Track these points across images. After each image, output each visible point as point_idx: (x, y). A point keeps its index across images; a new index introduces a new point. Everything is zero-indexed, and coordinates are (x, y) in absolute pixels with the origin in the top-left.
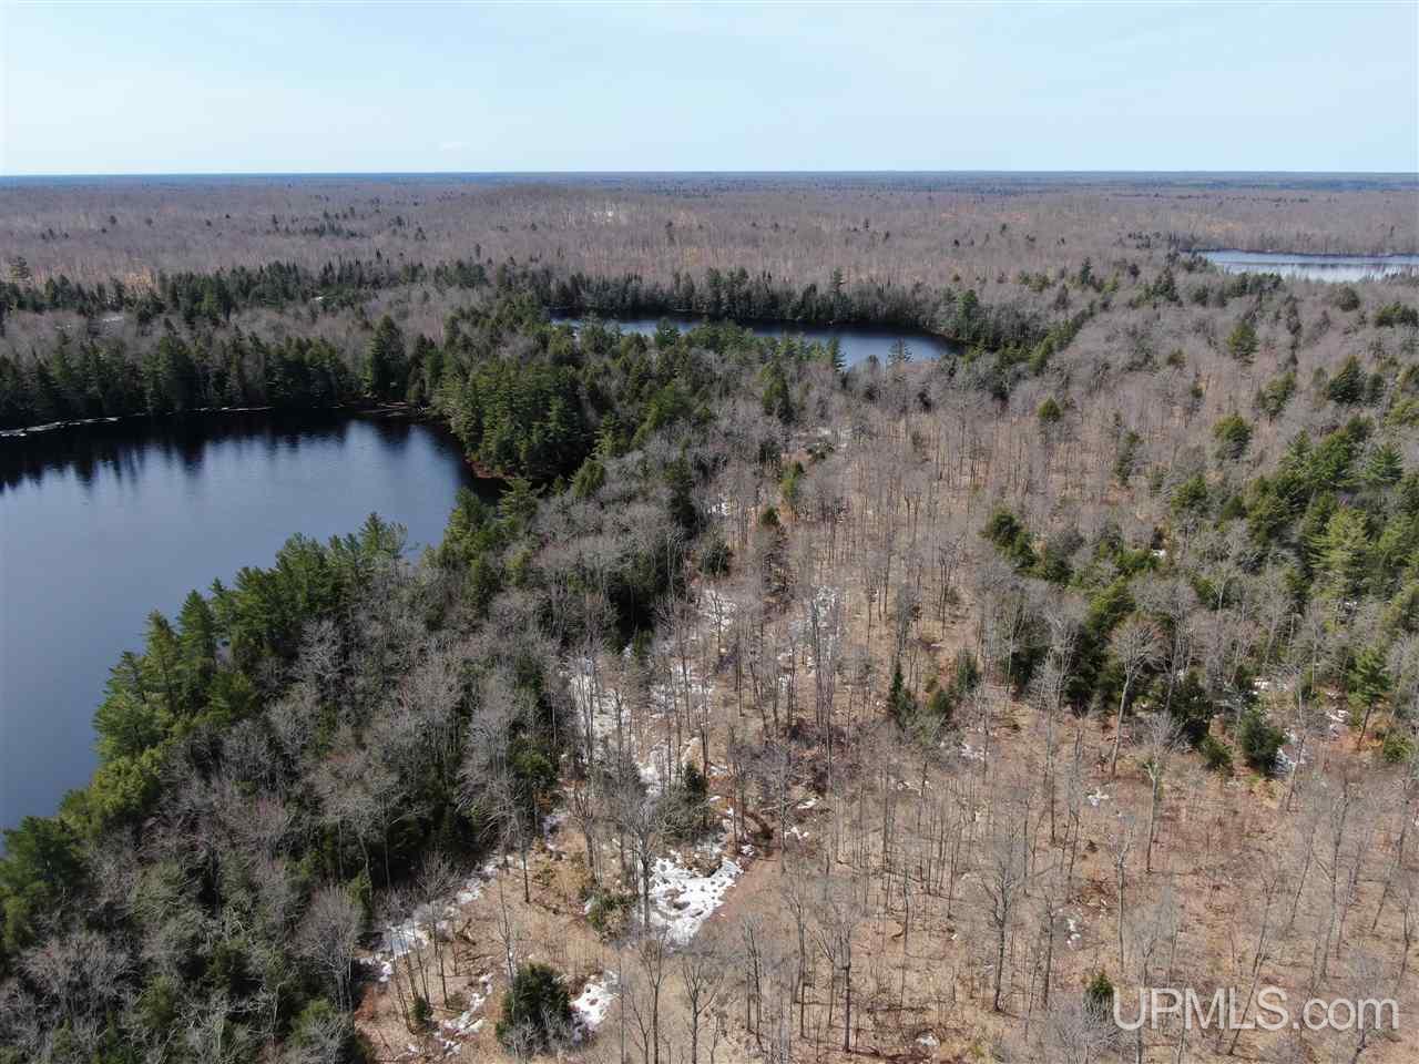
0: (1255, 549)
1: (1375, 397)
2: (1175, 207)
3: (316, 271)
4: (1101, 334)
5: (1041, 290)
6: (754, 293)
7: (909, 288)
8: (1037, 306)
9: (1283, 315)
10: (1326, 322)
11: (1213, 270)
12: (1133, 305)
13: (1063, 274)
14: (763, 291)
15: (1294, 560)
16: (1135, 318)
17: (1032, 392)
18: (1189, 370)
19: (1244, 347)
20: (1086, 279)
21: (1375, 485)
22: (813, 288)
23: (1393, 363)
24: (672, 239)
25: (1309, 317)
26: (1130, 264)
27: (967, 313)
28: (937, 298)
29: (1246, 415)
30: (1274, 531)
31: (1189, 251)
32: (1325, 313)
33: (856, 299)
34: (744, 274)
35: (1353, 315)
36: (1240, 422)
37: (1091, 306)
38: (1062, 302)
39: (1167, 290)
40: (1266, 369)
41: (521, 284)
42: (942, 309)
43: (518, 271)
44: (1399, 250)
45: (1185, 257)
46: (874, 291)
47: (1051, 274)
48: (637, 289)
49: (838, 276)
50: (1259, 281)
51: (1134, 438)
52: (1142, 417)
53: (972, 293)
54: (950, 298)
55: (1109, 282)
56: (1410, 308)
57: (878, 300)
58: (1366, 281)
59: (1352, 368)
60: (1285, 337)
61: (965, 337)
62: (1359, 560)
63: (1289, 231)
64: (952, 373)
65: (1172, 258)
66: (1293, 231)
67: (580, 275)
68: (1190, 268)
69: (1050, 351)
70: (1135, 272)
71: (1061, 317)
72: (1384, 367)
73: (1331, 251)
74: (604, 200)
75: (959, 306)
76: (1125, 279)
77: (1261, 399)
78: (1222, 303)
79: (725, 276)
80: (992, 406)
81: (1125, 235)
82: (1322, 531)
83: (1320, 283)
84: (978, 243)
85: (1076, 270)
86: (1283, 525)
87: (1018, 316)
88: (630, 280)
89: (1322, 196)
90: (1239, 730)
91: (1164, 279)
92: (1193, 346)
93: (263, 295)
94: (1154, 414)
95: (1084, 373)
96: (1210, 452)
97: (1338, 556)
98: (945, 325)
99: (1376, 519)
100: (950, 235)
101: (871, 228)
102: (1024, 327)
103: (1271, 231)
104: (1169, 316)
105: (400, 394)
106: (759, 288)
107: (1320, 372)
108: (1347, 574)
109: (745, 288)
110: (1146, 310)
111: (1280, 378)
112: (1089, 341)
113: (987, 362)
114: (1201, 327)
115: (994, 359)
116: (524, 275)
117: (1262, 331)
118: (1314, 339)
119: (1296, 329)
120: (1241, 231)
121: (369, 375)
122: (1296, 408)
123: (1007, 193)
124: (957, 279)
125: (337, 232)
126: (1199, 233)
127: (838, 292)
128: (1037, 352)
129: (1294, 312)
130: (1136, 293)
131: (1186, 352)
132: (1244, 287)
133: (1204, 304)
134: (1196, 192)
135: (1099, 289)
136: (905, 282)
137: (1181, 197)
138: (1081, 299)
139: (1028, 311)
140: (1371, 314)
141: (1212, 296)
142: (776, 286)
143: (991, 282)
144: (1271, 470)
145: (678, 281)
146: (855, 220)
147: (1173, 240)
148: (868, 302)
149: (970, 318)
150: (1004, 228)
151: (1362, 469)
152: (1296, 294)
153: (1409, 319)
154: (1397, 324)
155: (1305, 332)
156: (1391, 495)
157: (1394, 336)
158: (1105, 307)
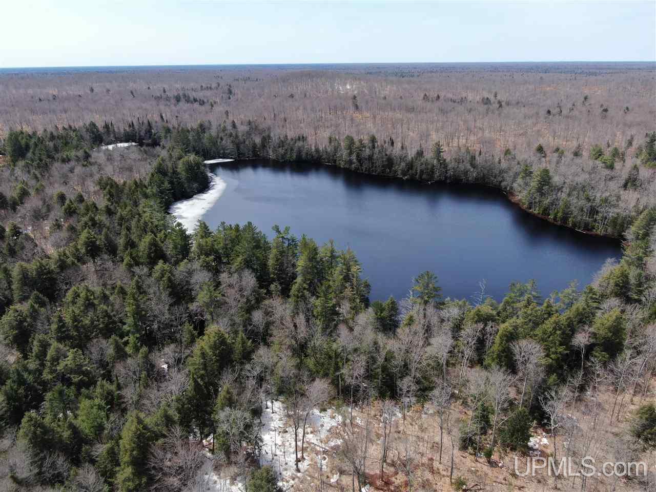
14: (385, 154)
27: (540, 189)
33: (452, 165)
42: (520, 180)
46: (468, 159)
48: (301, 147)
49: (440, 146)
53: (548, 170)
57: (469, 166)
67: (268, 136)
75: (534, 181)
79: (357, 142)
87: (588, 199)
88: (299, 140)
106: (382, 152)
127: (439, 158)
142: (395, 151)
148: (462, 167)
149: (542, 194)
150: (586, 98)
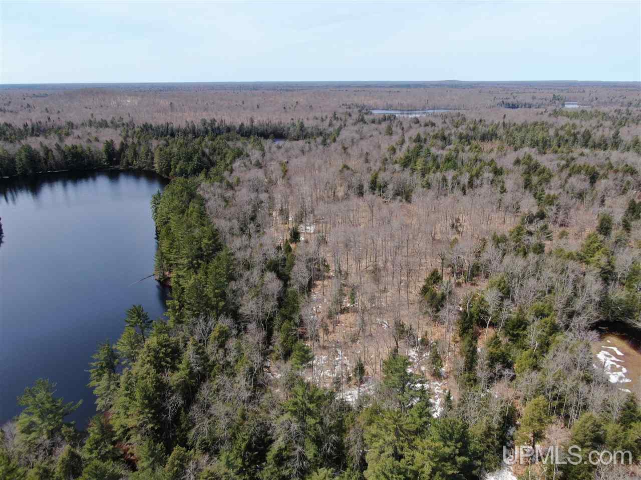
1: (425, 142)
2: (355, 95)
5: (323, 121)
8: (323, 126)
9: (399, 125)
10: (411, 127)
12: (353, 125)
13: (327, 117)
16: (355, 128)
19: (389, 133)
20: (336, 117)
21: (426, 157)
22: (242, 124)
23: (429, 134)
25: (406, 126)
26: (348, 113)
27: (301, 130)
29: (395, 147)
30: (405, 165)
32: (410, 125)
33: (260, 128)
34: (214, 120)
35: (418, 124)
36: (393, 147)
37: (341, 125)
38: (330, 125)
39: (362, 120)
40: (396, 138)
42: (292, 128)
44: (431, 108)
45: (364, 111)
46: (266, 125)
47: (324, 117)
48: (172, 128)
49: (252, 119)
50: (390, 117)
53: (301, 123)
54: (293, 125)
55: (343, 118)
56: (433, 122)
58: (421, 117)
59: (419, 136)
60: (400, 131)
62: (423, 169)
63: (396, 102)
65: (360, 111)
66: (397, 102)
68: (366, 114)
70: (350, 116)
71: (333, 129)
72: (427, 135)
73: (410, 109)
75: (298, 128)
76: (348, 117)
77: (397, 144)
78: (380, 123)
79: (207, 121)
81: (342, 105)
82: (416, 165)
83: (408, 117)
85: (332, 116)
86: (407, 164)
88: (169, 124)
91: (361, 117)
92: (375, 134)
96: (387, 155)
97: (419, 168)
98: (294, 135)
99: (426, 163)
103: (390, 103)
104: (365, 126)
105: (118, 162)
107: (411, 138)
108: (421, 172)
109: (217, 125)
110: (358, 125)
111: (400, 139)
114: (375, 129)
117: (393, 129)
118: (408, 131)
119: (403, 129)
120: (380, 104)
121: (105, 156)
124: (293, 119)
127: (252, 126)
129: (401, 124)
130: (353, 122)
132: (386, 119)
133: (374, 123)
135: (341, 120)
137: (355, 91)
138: (337, 124)
139: (321, 128)
140: (423, 124)
141: (377, 121)
142: (227, 124)
143: (305, 120)
145: (188, 124)
148: (264, 128)
149: (303, 131)
151: (422, 154)
152: (401, 120)
153: (433, 125)
154: (430, 126)
155: (405, 129)
156: (429, 159)
157: (429, 129)
158: (345, 125)
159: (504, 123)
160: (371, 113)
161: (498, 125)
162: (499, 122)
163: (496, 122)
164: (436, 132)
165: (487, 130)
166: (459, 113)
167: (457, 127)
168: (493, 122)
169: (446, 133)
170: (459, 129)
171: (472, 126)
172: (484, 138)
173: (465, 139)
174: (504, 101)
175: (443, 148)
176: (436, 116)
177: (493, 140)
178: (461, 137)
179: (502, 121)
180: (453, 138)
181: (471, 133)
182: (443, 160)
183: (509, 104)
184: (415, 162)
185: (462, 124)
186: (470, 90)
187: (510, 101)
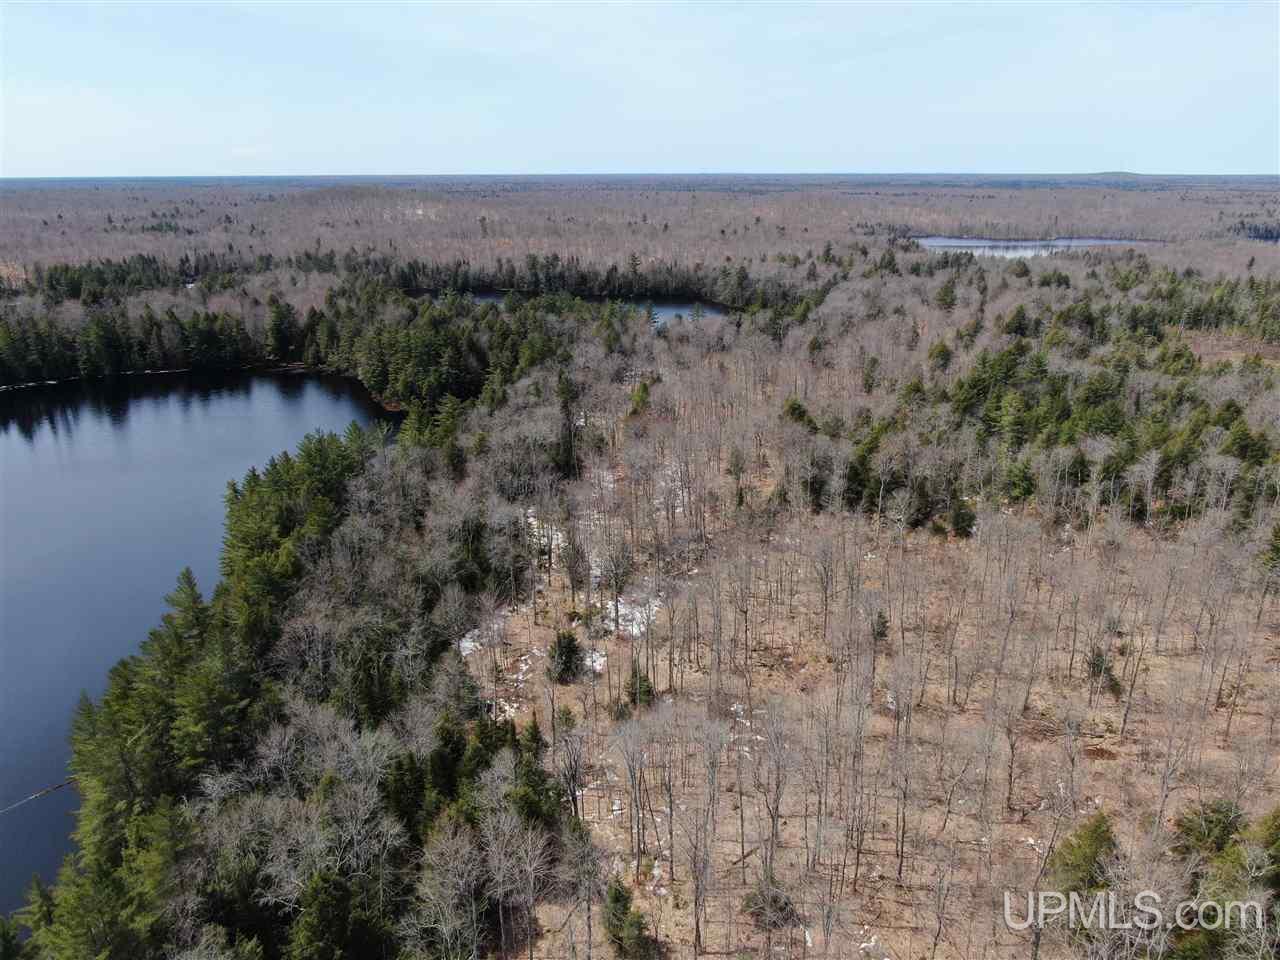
0: (956, 418)
1: (1036, 332)
2: (892, 203)
3: (174, 262)
4: (845, 296)
5: (795, 266)
6: (567, 274)
7: (692, 267)
8: (794, 278)
9: (975, 281)
10: (1005, 285)
11: (924, 250)
12: (865, 276)
13: (810, 255)
14: (574, 272)
15: (980, 426)
16: (867, 285)
17: (798, 336)
18: (910, 320)
19: (947, 302)
20: (828, 257)
21: (1030, 381)
22: (614, 269)
23: (1049, 309)
24: (485, 231)
25: (993, 281)
26: (860, 246)
27: (740, 284)
28: (713, 275)
29: (950, 345)
30: (967, 408)
31: (904, 237)
32: (1004, 279)
33: (650, 277)
34: (556, 258)
35: (1024, 280)
36: (945, 346)
37: (835, 276)
38: (812, 275)
39: (890, 265)
40: (962, 316)
41: (365, 270)
42: (720, 282)
43: (361, 259)
44: (1063, 235)
45: (901, 241)
46: (664, 271)
47: (801, 256)
48: (466, 273)
49: (634, 258)
50: (958, 258)
51: (874, 361)
52: (879, 349)
53: (743, 269)
54: (725, 273)
55: (846, 259)
56: (1063, 274)
57: (668, 277)
58: (1035, 258)
59: (1021, 313)
60: (976, 296)
61: (739, 304)
62: (1019, 422)
63: (979, 220)
64: (739, 325)
65: (892, 242)
66: (984, 219)
67: (416, 262)
68: (906, 249)
69: (808, 309)
70: (865, 253)
71: (812, 286)
72: (1043, 312)
73: (1012, 236)
74: (412, 199)
75: (733, 280)
76: (858, 256)
77: (959, 336)
78: (931, 273)
79: (541, 260)
80: (772, 345)
81: (854, 225)
82: (998, 408)
83: (1003, 258)
84: (741, 231)
85: (821, 251)
86: (972, 405)
87: (780, 286)
88: (460, 265)
89: (1006, 193)
90: (950, 514)
91: (887, 256)
92: (911, 303)
93: (139, 282)
94: (886, 348)
95: (835, 321)
96: (925, 368)
97: (1007, 420)
98: (723, 296)
99: (1031, 402)
100: (716, 226)
101: (649, 221)
102: (785, 295)
103: (968, 221)
104: (893, 283)
105: (297, 356)
106: (569, 270)
107: (999, 318)
108: (1013, 431)
109: (559, 269)
110: (876, 279)
111: (972, 321)
112: (837, 301)
113: (764, 317)
114: (917, 291)
115: (769, 313)
116: (368, 262)
117: (959, 292)
118: (995, 297)
119: (983, 290)
120: (943, 221)
121: (271, 341)
122: (983, 340)
123: (754, 192)
124: (728, 259)
125: (176, 229)
126: (911, 223)
127: (635, 272)
128: (799, 309)
129: (982, 278)
130: (867, 268)
131: (906, 306)
132: (947, 262)
133: (918, 275)
134: (906, 191)
135: (839, 264)
136: (688, 262)
137: (896, 195)
138: (826, 272)
139: (787, 282)
140: (1036, 279)
141: (924, 268)
142: (584, 266)
143: (756, 262)
144: (965, 375)
145: (501, 266)
146: (633, 215)
147: (891, 229)
148: (661, 278)
149: (743, 289)
150: (758, 220)
151: (1023, 372)
152: (984, 267)
153: (1063, 282)
154: (1054, 286)
155: (990, 292)
156: (1041, 387)
157: (1051, 293)
158: (845, 278)
159: (1252, 280)
160: (918, 246)
161: (1237, 284)
162: (1239, 279)
163: (1231, 277)
164: (1069, 303)
165: (1207, 299)
166: (1132, 250)
167: (1125, 289)
168: (1222, 275)
169: (1096, 308)
170: (1132, 293)
171: (1164, 287)
172: (1196, 320)
173: (1147, 326)
174: (1246, 220)
175: (1083, 353)
176: (1073, 257)
177: (1224, 327)
178: (1134, 321)
179: (1245, 277)
180: (1113, 320)
181: (1162, 307)
182: (1081, 392)
183: (1256, 229)
184: (999, 398)
185: (1138, 281)
186: (1160, 194)
187: (1261, 221)
